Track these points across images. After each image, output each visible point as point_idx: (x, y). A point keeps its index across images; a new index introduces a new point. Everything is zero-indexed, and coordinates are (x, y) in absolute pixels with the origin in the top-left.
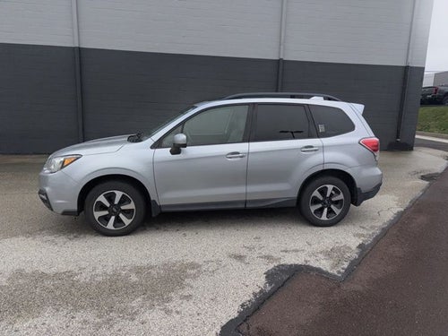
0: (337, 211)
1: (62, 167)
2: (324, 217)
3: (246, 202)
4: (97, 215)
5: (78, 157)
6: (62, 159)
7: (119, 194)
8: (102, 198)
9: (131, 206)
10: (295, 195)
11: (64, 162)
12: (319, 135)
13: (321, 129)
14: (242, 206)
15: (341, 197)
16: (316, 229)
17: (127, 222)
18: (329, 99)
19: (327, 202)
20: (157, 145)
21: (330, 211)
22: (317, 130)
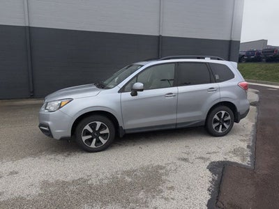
0: (227, 127)
1: (60, 107)
2: (220, 131)
3: (176, 124)
4: (84, 138)
5: (71, 100)
6: (60, 102)
7: (99, 124)
8: (87, 127)
9: (107, 131)
10: (204, 118)
11: (61, 104)
12: (216, 81)
13: (217, 77)
14: (174, 127)
15: (229, 118)
16: (216, 138)
17: (104, 141)
18: (218, 59)
19: (222, 122)
20: (122, 90)
21: (223, 127)
22: (215, 78)
